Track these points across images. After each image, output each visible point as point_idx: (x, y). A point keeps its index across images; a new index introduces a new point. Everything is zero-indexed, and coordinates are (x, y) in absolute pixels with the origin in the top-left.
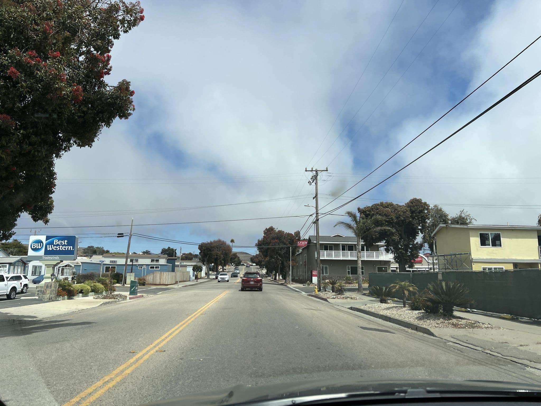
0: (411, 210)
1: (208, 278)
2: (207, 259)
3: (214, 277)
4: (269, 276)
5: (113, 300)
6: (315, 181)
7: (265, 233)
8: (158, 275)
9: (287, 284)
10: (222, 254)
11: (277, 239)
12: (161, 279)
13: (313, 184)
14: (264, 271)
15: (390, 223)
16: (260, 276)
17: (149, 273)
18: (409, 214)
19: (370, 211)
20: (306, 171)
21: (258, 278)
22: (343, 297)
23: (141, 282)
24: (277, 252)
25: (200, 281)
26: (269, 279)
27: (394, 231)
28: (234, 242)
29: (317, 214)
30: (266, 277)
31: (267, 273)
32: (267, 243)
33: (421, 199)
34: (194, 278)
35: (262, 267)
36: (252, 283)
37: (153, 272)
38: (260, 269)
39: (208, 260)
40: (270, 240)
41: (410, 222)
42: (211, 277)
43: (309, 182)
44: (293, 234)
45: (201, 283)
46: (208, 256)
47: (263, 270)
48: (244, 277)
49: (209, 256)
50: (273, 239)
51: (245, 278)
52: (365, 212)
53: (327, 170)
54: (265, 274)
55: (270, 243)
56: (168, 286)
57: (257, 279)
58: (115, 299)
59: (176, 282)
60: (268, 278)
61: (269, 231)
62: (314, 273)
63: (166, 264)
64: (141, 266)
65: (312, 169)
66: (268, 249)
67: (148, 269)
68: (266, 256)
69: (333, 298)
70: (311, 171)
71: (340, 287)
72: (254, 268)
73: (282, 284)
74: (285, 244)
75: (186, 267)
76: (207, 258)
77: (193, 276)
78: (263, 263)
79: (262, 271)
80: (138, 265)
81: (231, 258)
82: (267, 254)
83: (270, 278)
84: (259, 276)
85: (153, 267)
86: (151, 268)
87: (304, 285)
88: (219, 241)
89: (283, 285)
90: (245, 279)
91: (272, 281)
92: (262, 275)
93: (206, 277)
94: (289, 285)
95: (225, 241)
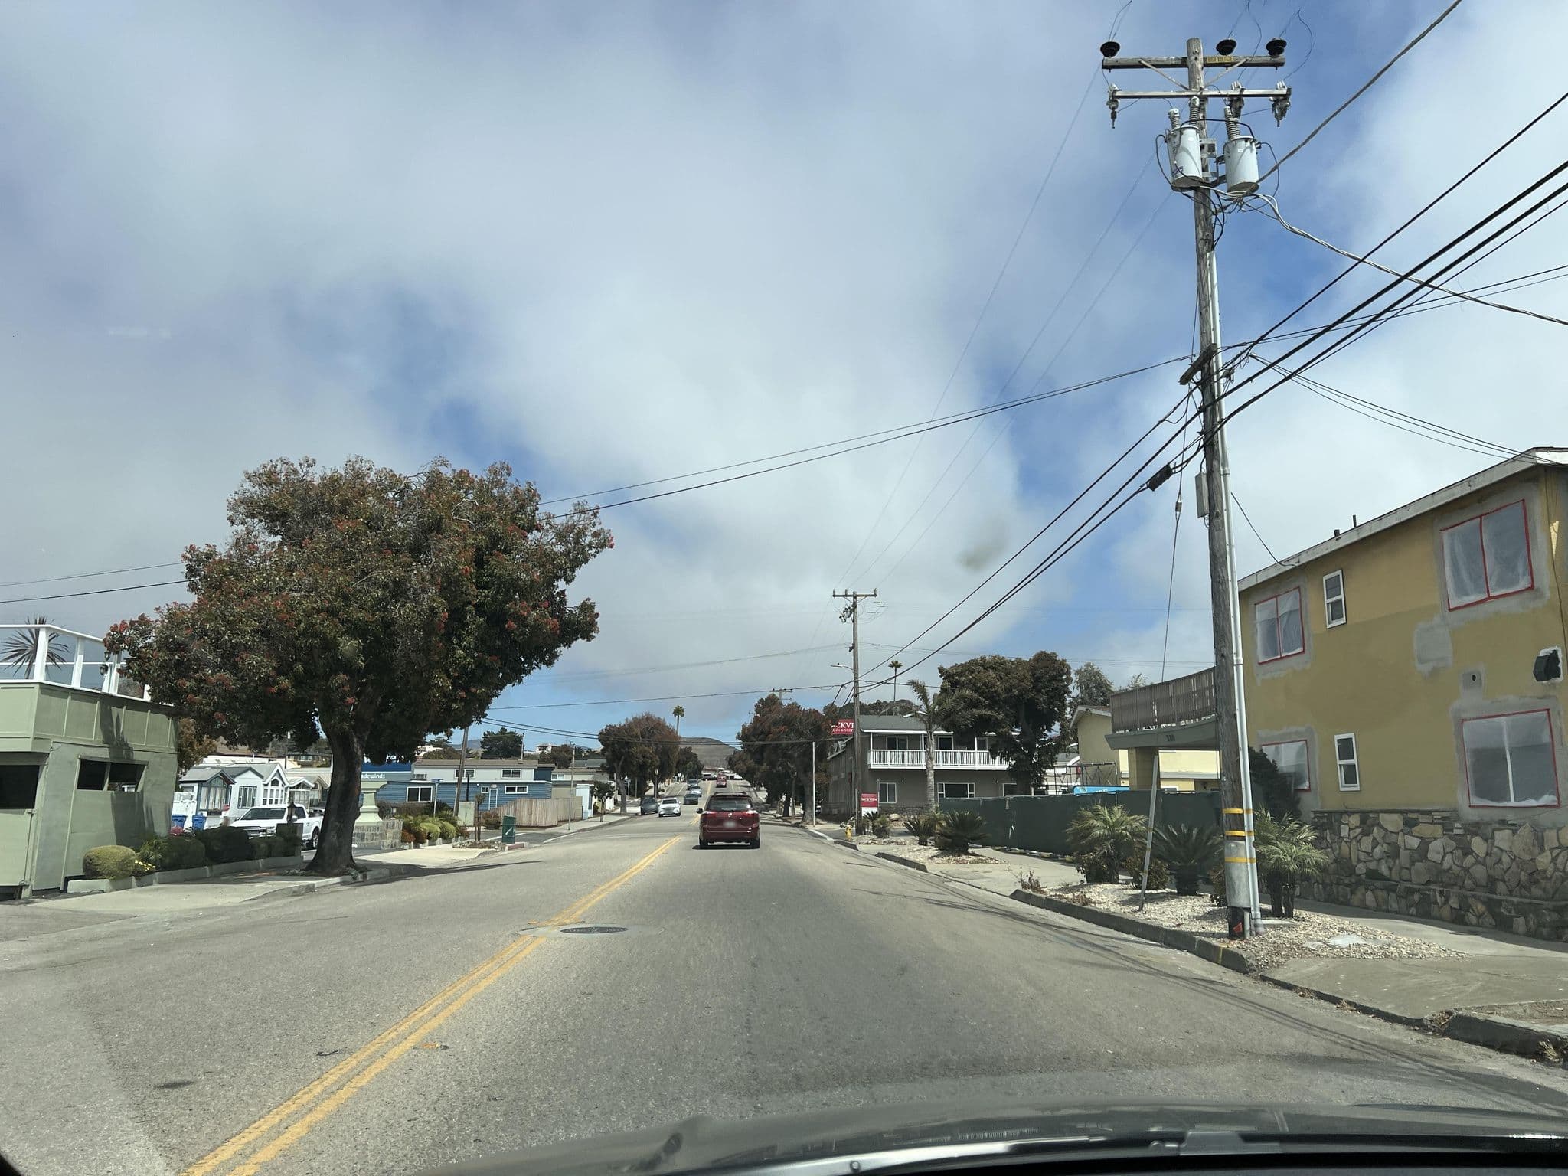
0: (1034, 675)
1: (624, 812)
2: (620, 766)
3: (638, 810)
4: (773, 807)
5: (487, 849)
6: (852, 615)
7: (758, 709)
8: (524, 806)
9: (808, 824)
10: (656, 753)
11: (784, 725)
12: (530, 814)
13: (849, 620)
14: (762, 795)
15: (994, 702)
16: (752, 806)
17: (504, 801)
18: (1028, 684)
19: (960, 675)
20: (834, 596)
21: (747, 810)
22: (885, 842)
23: (491, 820)
24: (785, 753)
25: (607, 819)
26: (772, 815)
27: (1001, 717)
28: (683, 715)
29: (856, 681)
30: (767, 809)
31: (769, 799)
32: (762, 732)
33: (1054, 654)
34: (590, 813)
35: (756, 784)
36: (730, 825)
37: (514, 799)
38: (751, 789)
39: (622, 767)
40: (769, 727)
41: (1032, 700)
42: (630, 810)
43: (840, 617)
44: (821, 712)
45: (611, 824)
46: (623, 757)
47: (759, 790)
48: (707, 809)
49: (625, 760)
50: (775, 723)
51: (710, 812)
52: (952, 676)
53: (875, 595)
54: (764, 800)
55: (769, 733)
56: (548, 830)
57: (744, 813)
58: (490, 848)
59: (559, 822)
60: (771, 812)
61: (768, 705)
62: (864, 799)
63: (533, 781)
64: (485, 787)
65: (846, 591)
66: (764, 746)
67: (501, 793)
68: (760, 762)
69: (867, 844)
70: (843, 596)
71: (882, 824)
72: (737, 785)
73: (796, 825)
74: (801, 734)
75: (575, 786)
76: (621, 763)
77: (590, 808)
78: (758, 775)
79: (758, 793)
80: (480, 783)
81: (678, 763)
82: (763, 759)
83: (774, 812)
84: (749, 806)
85: (513, 789)
86: (509, 790)
87: (841, 826)
88: (648, 718)
89: (798, 827)
90: (709, 814)
91: (778, 818)
92: (757, 804)
93: (619, 810)
94: (811, 828)
95: (662, 718)
